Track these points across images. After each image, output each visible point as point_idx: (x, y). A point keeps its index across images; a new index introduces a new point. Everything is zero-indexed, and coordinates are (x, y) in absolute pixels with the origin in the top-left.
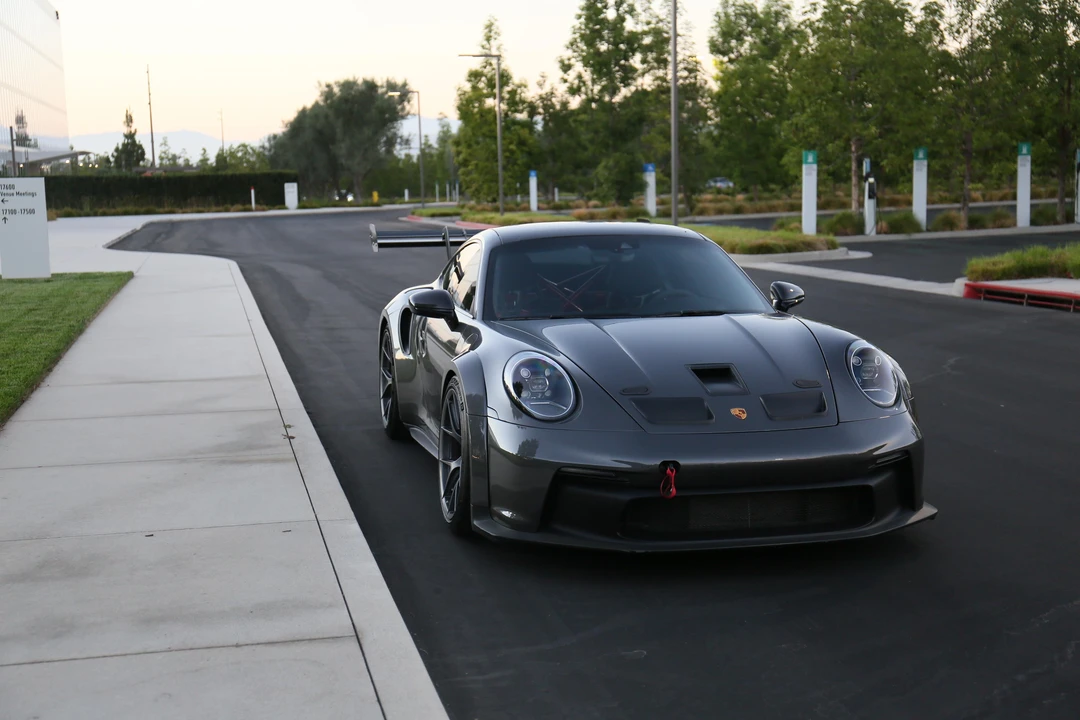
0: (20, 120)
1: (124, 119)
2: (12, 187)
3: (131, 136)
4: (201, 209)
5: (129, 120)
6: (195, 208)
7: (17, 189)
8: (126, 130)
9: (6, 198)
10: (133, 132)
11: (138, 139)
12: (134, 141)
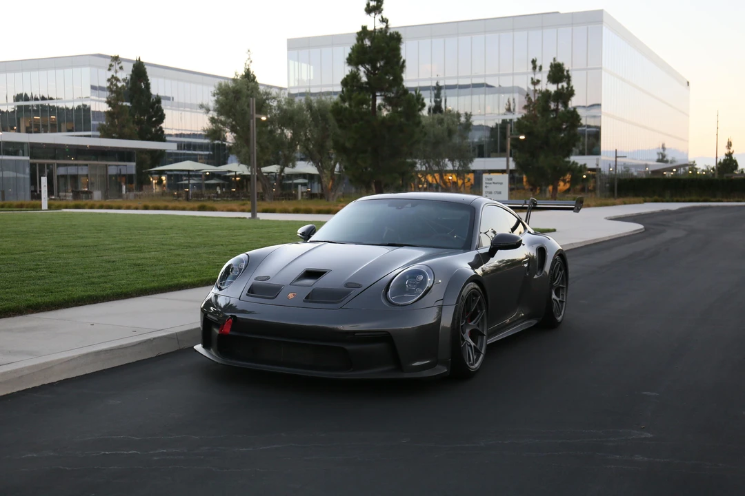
0: (664, 148)
1: (727, 144)
2: (491, 179)
3: (729, 155)
4: (739, 199)
5: (729, 145)
6: (737, 199)
7: (494, 181)
8: (726, 151)
9: (488, 185)
10: (731, 152)
11: (734, 156)
12: (731, 158)
